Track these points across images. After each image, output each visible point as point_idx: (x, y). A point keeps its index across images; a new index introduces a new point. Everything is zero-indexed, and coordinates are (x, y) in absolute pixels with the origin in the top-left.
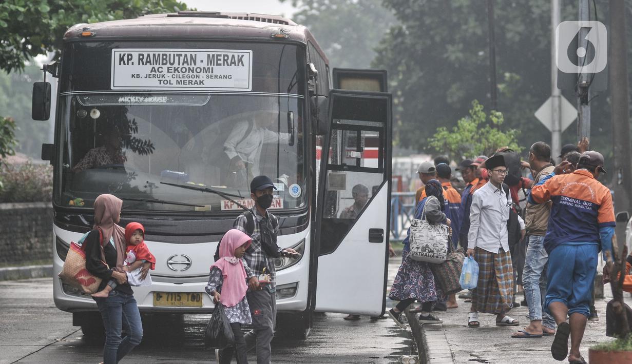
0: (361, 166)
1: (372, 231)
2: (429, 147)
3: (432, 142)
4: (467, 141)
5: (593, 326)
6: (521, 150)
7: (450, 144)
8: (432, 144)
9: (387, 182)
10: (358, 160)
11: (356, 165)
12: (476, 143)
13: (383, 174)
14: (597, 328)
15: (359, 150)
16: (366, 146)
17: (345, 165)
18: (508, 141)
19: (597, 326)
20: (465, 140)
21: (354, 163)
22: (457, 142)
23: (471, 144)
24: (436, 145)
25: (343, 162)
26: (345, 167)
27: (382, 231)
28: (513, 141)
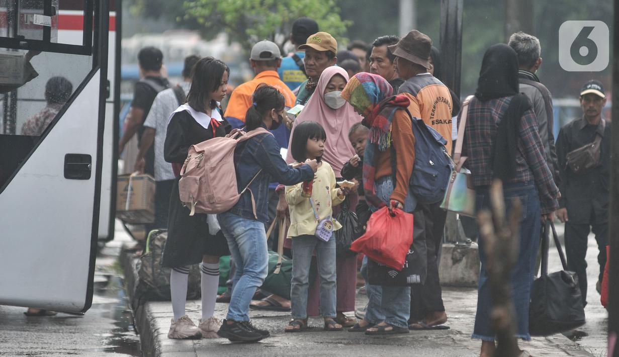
0: (52, 41)
1: (70, 158)
2: (186, 17)
3: (192, 8)
4: (253, 8)
5: (460, 340)
6: (347, 26)
7: (223, 13)
8: (192, 11)
9: (99, 69)
10: (47, 30)
11: (42, 39)
12: (268, 12)
13: (91, 57)
14: (465, 343)
15: (49, 12)
16: (61, 8)
17: (22, 38)
18: (324, 10)
19: (465, 341)
20: (248, 5)
21: (38, 36)
22: (236, 11)
23: (258, 14)
24: (197, 14)
25: (18, 34)
26: (22, 43)
27: (88, 158)
28: (331, 10)
